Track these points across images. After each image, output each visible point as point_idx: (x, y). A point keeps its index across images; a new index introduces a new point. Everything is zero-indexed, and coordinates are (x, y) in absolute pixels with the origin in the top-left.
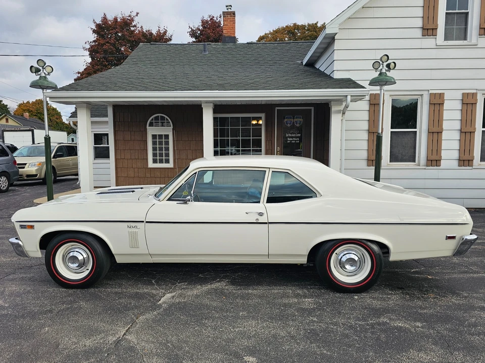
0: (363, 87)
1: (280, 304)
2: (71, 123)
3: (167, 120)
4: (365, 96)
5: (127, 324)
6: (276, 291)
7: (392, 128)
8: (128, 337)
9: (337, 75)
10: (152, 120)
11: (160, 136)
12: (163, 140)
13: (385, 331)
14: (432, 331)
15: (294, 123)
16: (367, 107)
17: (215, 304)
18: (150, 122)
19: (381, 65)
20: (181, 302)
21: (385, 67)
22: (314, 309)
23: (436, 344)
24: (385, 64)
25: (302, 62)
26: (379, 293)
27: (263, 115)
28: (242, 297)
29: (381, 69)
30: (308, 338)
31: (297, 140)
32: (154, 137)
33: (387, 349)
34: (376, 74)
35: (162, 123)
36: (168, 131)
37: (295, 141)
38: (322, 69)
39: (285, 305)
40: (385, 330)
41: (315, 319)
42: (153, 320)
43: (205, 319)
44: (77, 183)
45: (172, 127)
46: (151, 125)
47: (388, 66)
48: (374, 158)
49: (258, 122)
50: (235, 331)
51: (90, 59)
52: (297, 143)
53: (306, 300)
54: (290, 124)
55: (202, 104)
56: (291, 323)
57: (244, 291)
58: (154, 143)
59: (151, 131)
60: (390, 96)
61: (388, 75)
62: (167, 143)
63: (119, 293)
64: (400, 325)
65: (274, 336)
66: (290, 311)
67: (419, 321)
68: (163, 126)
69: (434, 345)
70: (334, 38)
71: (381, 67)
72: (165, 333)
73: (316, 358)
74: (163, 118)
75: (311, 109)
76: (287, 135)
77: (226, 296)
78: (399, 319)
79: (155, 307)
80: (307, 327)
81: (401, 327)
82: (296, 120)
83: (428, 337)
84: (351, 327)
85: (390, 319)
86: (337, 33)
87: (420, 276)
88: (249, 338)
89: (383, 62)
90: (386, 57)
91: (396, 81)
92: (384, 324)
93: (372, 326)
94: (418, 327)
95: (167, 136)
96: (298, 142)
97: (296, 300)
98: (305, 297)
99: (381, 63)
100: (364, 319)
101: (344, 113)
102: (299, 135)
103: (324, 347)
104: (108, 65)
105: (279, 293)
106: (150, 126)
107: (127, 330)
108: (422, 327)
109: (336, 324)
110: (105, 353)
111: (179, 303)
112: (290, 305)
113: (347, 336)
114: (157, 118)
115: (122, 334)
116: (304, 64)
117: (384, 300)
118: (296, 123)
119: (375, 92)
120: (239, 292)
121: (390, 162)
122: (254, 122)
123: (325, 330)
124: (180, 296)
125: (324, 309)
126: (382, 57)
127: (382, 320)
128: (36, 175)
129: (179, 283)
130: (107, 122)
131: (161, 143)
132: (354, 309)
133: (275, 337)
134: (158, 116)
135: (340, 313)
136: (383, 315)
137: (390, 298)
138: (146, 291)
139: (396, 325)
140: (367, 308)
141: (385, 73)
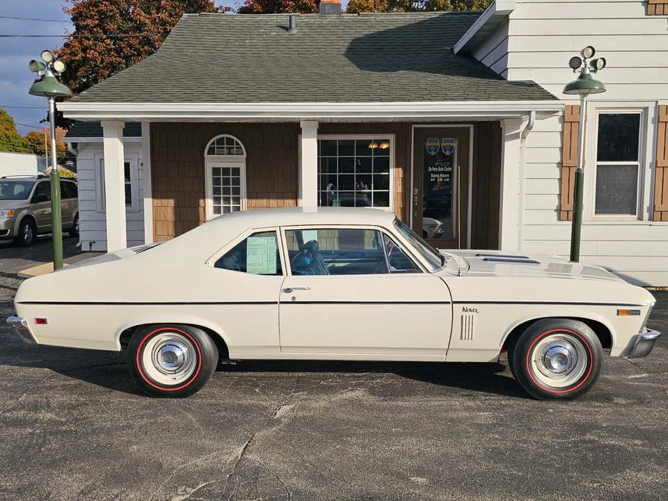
0: (554, 98)
1: (446, 419)
2: (69, 146)
3: (237, 144)
4: (558, 112)
5: (242, 441)
6: (436, 403)
7: (599, 159)
8: (248, 456)
9: (512, 76)
10: (213, 144)
11: (226, 171)
12: (231, 177)
13: (593, 450)
14: (655, 450)
15: (441, 149)
16: (559, 127)
17: (355, 418)
18: (210, 148)
19: (583, 63)
20: (306, 416)
21: (588, 65)
22: (494, 425)
23: (660, 464)
24: (588, 61)
25: (452, 49)
26: (583, 406)
27: (391, 137)
28: (391, 410)
29: (583, 69)
30: (490, 458)
31: (446, 178)
32: (216, 171)
33: (596, 469)
34: (574, 77)
35: (230, 149)
36: (239, 162)
37: (443, 178)
38: (487, 63)
39: (452, 420)
40: (592, 448)
41: (497, 436)
42: (275, 437)
43: (347, 436)
44: (78, 245)
45: (245, 155)
46: (211, 151)
47: (594, 63)
48: (570, 207)
49: (379, 146)
50: (391, 450)
51: (74, 27)
52: (446, 182)
53: (482, 414)
54: (435, 151)
55: (301, 123)
56: (465, 441)
57: (392, 403)
58: (216, 181)
59: (212, 162)
60: (597, 108)
61: (593, 79)
62: (237, 182)
63: (215, 405)
64: (613, 442)
65: (446, 455)
66: (462, 427)
67: (638, 439)
68: (230, 154)
69: (658, 465)
70: (508, 17)
71: (583, 65)
72: (298, 452)
73: (504, 479)
74: (230, 141)
75: (469, 128)
76: (430, 169)
77: (367, 409)
78: (611, 436)
79: (272, 423)
80: (487, 445)
81: (613, 446)
82: (446, 144)
83: (650, 456)
84: (546, 446)
85: (600, 436)
86: (512, 11)
87: (641, 384)
88: (412, 457)
89: (585, 58)
90: (590, 50)
91: (606, 87)
92: (591, 441)
93: (575, 444)
94: (637, 445)
95: (237, 171)
96: (448, 180)
97: (468, 414)
98: (479, 410)
99: (582, 59)
100: (564, 437)
101: (524, 138)
102: (450, 169)
103: (512, 467)
104: (107, 38)
105: (442, 405)
106: (209, 154)
107: (245, 448)
108: (642, 445)
109: (526, 442)
110: (226, 473)
111: (304, 417)
112: (460, 421)
113: (543, 456)
114: (220, 141)
115: (240, 452)
116: (456, 51)
117: (590, 413)
118: (445, 150)
119: (572, 103)
120: (385, 403)
121: (596, 213)
122: (373, 146)
123: (512, 449)
124: (303, 408)
125: (507, 425)
126: (583, 50)
127: (588, 437)
128: (5, 231)
129: (295, 392)
130: (139, 144)
131: (226, 181)
132: (549, 424)
133: (446, 457)
134: (223, 138)
135: (530, 429)
136: (590, 432)
137: (598, 412)
138: (252, 402)
139: (607, 443)
140: (566, 424)
141: (590, 75)
